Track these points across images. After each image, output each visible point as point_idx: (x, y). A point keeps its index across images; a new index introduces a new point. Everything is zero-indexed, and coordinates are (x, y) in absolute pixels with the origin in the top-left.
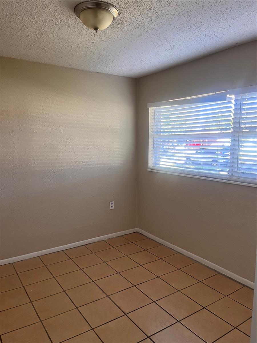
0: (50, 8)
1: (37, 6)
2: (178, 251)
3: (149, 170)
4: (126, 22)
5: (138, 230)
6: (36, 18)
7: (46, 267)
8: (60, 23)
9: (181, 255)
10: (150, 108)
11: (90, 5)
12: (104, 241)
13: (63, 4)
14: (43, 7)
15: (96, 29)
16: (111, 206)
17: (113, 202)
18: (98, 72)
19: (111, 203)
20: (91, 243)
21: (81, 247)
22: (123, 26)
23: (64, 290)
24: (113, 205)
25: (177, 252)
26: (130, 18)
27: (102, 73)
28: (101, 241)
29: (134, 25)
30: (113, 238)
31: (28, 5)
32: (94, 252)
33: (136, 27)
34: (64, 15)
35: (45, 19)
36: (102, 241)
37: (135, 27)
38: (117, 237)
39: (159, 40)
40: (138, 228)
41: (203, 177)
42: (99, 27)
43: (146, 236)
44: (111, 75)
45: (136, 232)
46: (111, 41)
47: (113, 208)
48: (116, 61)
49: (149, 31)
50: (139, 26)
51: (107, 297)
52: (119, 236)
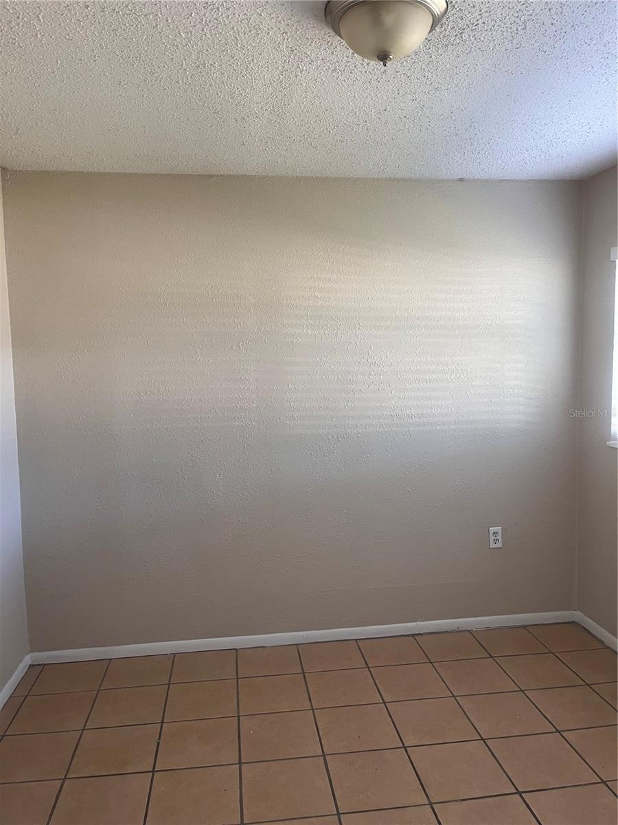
0: (268, 29)
1: (235, 29)
3: (613, 443)
4: (480, 22)
5: (578, 616)
6: (250, 64)
7: (302, 677)
8: (310, 64)
10: (616, 261)
12: (469, 631)
13: (292, 11)
14: (250, 31)
15: (384, 57)
16: (492, 538)
17: (499, 529)
18: (461, 180)
19: (492, 530)
20: (433, 633)
21: (403, 638)
22: (478, 35)
23: (325, 751)
24: (499, 537)
26: (487, 5)
27: (475, 181)
28: (461, 631)
29: (508, 24)
30: (500, 628)
31: (215, 35)
32: (432, 661)
33: (517, 30)
34: (308, 39)
35: (270, 62)
36: (464, 631)
37: (514, 29)
38: (509, 627)
39: (606, 55)
40: (579, 612)
42: (391, 49)
44: (501, 181)
45: (573, 622)
46: (460, 85)
47: (499, 545)
48: (498, 139)
49: (563, 34)
50: (524, 22)
51: (428, 808)
52: (515, 627)
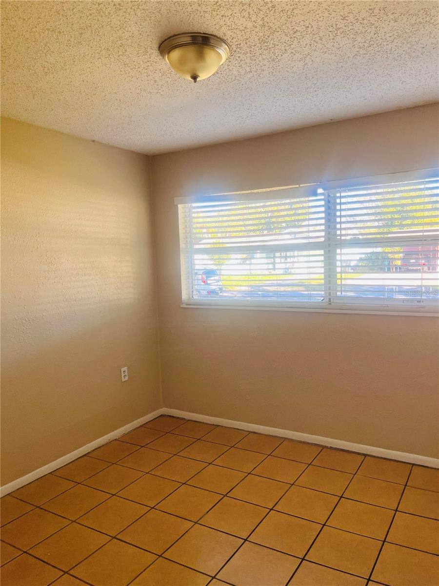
2: (250, 430)
3: (182, 306)
5: (163, 411)
7: (41, 508)
9: (257, 435)
10: (179, 205)
11: (187, 39)
12: (116, 440)
15: (195, 78)
16: (123, 375)
17: (125, 369)
19: (123, 370)
20: (96, 449)
23: (111, 535)
24: (126, 374)
25: (248, 431)
28: (111, 441)
36: (113, 440)
38: (134, 430)
40: (164, 408)
41: (287, 307)
42: (200, 75)
43: (184, 419)
45: (161, 415)
47: (126, 378)
51: (197, 525)
52: (137, 428)
